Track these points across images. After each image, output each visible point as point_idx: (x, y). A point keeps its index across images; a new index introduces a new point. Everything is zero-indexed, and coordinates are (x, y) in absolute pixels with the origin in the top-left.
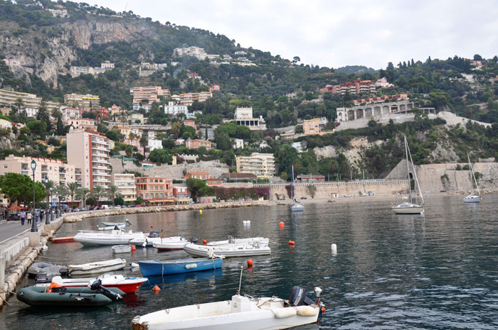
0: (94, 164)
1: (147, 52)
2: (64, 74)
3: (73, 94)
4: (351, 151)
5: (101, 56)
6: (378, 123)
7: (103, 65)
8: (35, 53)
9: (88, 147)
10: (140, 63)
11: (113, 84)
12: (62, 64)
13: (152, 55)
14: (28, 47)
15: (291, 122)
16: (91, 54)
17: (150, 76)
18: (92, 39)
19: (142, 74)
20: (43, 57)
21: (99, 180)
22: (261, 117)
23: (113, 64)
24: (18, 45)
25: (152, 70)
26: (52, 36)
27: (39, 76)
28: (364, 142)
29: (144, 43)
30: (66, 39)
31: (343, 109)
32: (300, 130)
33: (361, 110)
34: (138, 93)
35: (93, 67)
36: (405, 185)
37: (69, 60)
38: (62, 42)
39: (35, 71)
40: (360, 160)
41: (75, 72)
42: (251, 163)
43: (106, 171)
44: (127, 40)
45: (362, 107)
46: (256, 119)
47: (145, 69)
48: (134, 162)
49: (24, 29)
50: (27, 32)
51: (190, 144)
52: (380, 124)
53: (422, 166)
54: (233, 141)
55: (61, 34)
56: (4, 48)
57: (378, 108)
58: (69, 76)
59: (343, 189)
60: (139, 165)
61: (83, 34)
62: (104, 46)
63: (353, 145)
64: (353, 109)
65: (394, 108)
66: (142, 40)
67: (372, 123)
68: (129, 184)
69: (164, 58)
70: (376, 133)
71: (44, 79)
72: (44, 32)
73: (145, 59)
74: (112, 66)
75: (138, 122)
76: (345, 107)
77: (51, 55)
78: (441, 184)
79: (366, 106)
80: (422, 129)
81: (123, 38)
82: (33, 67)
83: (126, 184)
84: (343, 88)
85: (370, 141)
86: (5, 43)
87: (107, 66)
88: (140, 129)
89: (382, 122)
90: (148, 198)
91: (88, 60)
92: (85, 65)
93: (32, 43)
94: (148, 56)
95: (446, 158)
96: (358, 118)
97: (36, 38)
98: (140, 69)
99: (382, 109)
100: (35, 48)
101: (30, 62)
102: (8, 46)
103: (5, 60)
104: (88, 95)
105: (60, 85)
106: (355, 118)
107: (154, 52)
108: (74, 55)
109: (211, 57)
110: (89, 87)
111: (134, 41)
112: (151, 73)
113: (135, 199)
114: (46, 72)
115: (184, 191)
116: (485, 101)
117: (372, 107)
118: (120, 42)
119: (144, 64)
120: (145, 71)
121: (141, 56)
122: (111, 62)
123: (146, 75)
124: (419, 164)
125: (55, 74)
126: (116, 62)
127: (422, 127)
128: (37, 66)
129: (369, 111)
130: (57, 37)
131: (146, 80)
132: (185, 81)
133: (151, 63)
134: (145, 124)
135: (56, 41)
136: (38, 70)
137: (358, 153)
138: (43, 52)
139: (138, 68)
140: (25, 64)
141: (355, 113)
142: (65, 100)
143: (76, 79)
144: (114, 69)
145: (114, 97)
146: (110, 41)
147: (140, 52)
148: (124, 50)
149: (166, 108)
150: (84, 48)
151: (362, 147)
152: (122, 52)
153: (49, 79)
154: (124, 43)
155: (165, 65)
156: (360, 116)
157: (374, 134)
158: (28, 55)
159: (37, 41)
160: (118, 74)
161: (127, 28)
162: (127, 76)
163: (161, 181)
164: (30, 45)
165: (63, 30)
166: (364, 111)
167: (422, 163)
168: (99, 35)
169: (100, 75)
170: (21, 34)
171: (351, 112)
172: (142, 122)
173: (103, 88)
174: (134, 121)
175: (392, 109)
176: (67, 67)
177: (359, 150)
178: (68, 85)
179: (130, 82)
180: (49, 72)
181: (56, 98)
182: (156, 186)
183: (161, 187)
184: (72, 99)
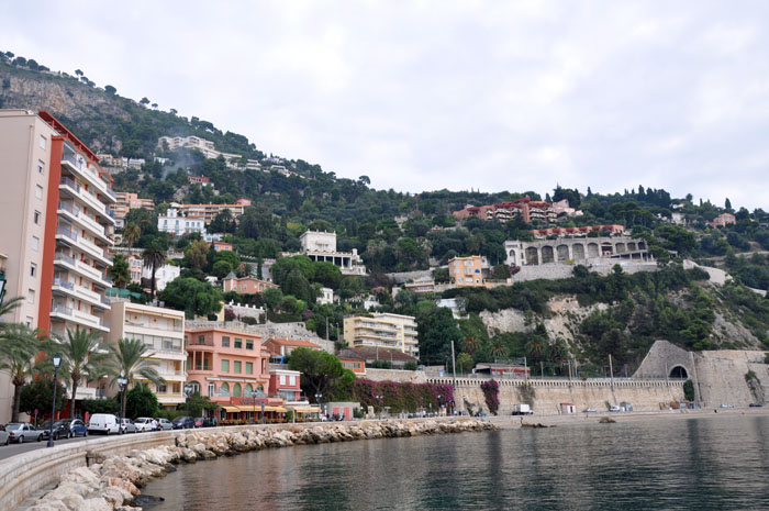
0: (59, 246)
1: (109, 137)
4: (552, 321)
6: (591, 271)
9: (44, 179)
13: (118, 142)
15: (415, 264)
22: (355, 251)
25: (118, 167)
28: (574, 306)
29: (102, 124)
31: (517, 243)
32: (443, 277)
33: (549, 248)
36: (676, 391)
40: (572, 339)
43: (97, 287)
44: (69, 116)
45: (551, 243)
46: (346, 255)
52: (595, 274)
53: (705, 353)
54: (317, 289)
57: (578, 247)
59: (578, 396)
63: (554, 310)
64: (535, 244)
65: (607, 248)
66: (97, 119)
67: (580, 271)
68: (168, 344)
69: (140, 151)
70: (593, 288)
73: (104, 148)
76: (521, 240)
78: (748, 390)
79: (559, 242)
80: (674, 286)
81: (62, 110)
83: (158, 345)
84: (500, 210)
85: (582, 303)
89: (597, 270)
90: (215, 397)
94: (110, 144)
95: (739, 339)
96: (544, 262)
99: (585, 247)
106: (540, 261)
107: (122, 138)
109: (227, 156)
111: (82, 119)
112: (116, 172)
113: (181, 399)
115: (293, 381)
116: (720, 254)
117: (570, 243)
119: (102, 157)
121: (97, 143)
124: (698, 350)
127: (674, 282)
129: (563, 251)
132: (185, 188)
133: (115, 156)
137: (565, 325)
141: (539, 253)
147: (94, 136)
149: (161, 221)
151: (571, 316)
155: (142, 161)
156: (548, 258)
157: (588, 291)
161: (71, 95)
163: (250, 346)
166: (555, 250)
167: (706, 347)
168: (15, 99)
171: (532, 250)
175: (604, 249)
177: (566, 320)
182: (237, 362)
183: (250, 362)
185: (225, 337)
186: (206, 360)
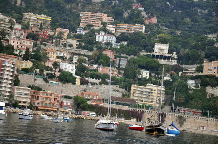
0: (1, 79)
3: (30, 13)
11: (68, 6)
21: (4, 89)
22: (175, 53)
32: (200, 69)
34: (86, 18)
42: (142, 91)
46: (169, 55)
51: (101, 70)
60: (47, 82)
68: (26, 94)
75: (71, 46)
88: (69, 52)
104: (43, 15)
105: (23, 3)
110: (47, 7)
131: (97, 5)
132: (129, 11)
134: (76, 48)
142: (23, 18)
145: (65, 20)
149: (97, 37)
173: (58, 9)
174: (67, 45)
178: (30, 3)
179: (83, 6)
181: (16, 15)
182: (47, 98)
183: (50, 99)
184: (28, 17)
185: (43, 93)
186: (38, 98)
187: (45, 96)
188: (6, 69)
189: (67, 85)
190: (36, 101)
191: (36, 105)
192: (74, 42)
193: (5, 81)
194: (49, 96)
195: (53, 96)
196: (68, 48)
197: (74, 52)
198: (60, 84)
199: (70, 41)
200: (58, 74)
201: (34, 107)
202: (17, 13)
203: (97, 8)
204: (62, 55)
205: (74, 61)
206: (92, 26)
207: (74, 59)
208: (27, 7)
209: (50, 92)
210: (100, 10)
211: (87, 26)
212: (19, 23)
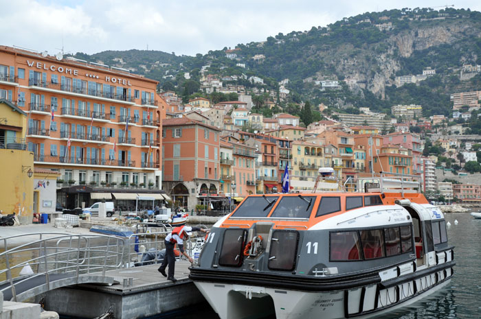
0: (426, 177)
1: (470, 53)
2: (390, 85)
3: (399, 106)
5: (422, 64)
7: (425, 73)
8: (367, 70)
10: (462, 65)
11: (434, 91)
12: (388, 76)
13: (475, 56)
14: (361, 66)
16: (413, 62)
17: (471, 79)
18: (414, 46)
19: (463, 77)
20: (373, 74)
21: (429, 186)
23: (434, 71)
24: (354, 65)
25: (474, 72)
26: (380, 52)
27: (370, 90)
29: (467, 43)
30: (392, 53)
34: (458, 100)
35: (415, 75)
37: (394, 70)
38: (388, 56)
39: (367, 86)
41: (400, 82)
43: (433, 181)
44: (449, 42)
47: (467, 72)
48: (452, 172)
49: (358, 49)
50: (360, 52)
55: (387, 49)
56: (344, 69)
58: (394, 86)
60: (456, 174)
61: (406, 43)
62: (426, 51)
66: (465, 40)
68: (448, 189)
71: (373, 92)
72: (373, 49)
73: (467, 60)
74: (433, 72)
75: (457, 132)
77: (379, 71)
81: (444, 40)
82: (365, 82)
83: (446, 189)
86: (344, 65)
87: (429, 72)
88: (458, 140)
90: (461, 198)
91: (410, 68)
92: (408, 74)
93: (364, 61)
94: (471, 57)
97: (367, 56)
98: (461, 72)
100: (367, 65)
101: (363, 78)
102: (346, 67)
103: (345, 80)
104: (412, 105)
105: (387, 96)
107: (477, 52)
108: (398, 66)
110: (412, 96)
111: (456, 43)
112: (473, 75)
113: (452, 198)
114: (376, 86)
118: (441, 46)
119: (466, 67)
120: (467, 75)
121: (463, 59)
122: (433, 69)
123: (468, 78)
125: (383, 87)
126: (437, 68)
128: (368, 81)
130: (384, 52)
131: (467, 83)
133: (474, 64)
134: (463, 134)
135: (383, 56)
136: (369, 85)
138: (372, 69)
139: (459, 72)
140: (359, 80)
142: (392, 111)
143: (400, 89)
144: (435, 76)
145: (435, 105)
146: (431, 45)
147: (462, 55)
148: (445, 54)
150: (406, 55)
152: (443, 56)
153: (378, 92)
154: (445, 46)
158: (361, 73)
159: (368, 59)
160: (439, 81)
161: (449, 30)
162: (448, 81)
164: (363, 63)
165: (389, 44)
168: (421, 41)
169: (422, 83)
170: (356, 55)
172: (461, 132)
173: (425, 96)
174: (453, 132)
176: (393, 78)
178: (394, 95)
179: (451, 87)
180: (378, 86)
181: (385, 110)
182: (468, 191)
183: (471, 191)
184: (398, 110)
185: (464, 186)
186: (459, 191)
187: (466, 188)
188: (429, 167)
189: (475, 174)
190: (459, 194)
191: (459, 198)
192: (459, 128)
193: (430, 179)
194: (470, 188)
195: (473, 188)
196: (455, 135)
197: (462, 138)
198: (469, 174)
199: (454, 128)
200: (463, 164)
201: (458, 200)
202: (385, 108)
203: (467, 87)
204: (452, 144)
205: (467, 149)
206: (467, 107)
207: (467, 146)
208: (392, 99)
209: (468, 184)
210: (471, 88)
211: (462, 107)
212: (394, 117)
